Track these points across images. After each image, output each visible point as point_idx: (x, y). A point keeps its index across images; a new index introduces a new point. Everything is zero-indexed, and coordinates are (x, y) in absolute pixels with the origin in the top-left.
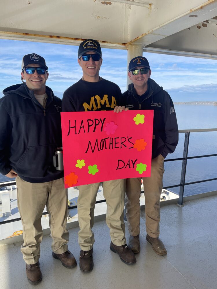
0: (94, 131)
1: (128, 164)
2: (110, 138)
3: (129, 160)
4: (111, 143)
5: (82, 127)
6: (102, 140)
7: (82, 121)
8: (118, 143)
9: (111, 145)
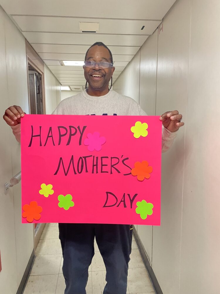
0: (68, 144)
1: (123, 200)
2: (94, 156)
3: (124, 194)
4: (95, 164)
7: (51, 128)
8: (107, 165)
9: (95, 167)
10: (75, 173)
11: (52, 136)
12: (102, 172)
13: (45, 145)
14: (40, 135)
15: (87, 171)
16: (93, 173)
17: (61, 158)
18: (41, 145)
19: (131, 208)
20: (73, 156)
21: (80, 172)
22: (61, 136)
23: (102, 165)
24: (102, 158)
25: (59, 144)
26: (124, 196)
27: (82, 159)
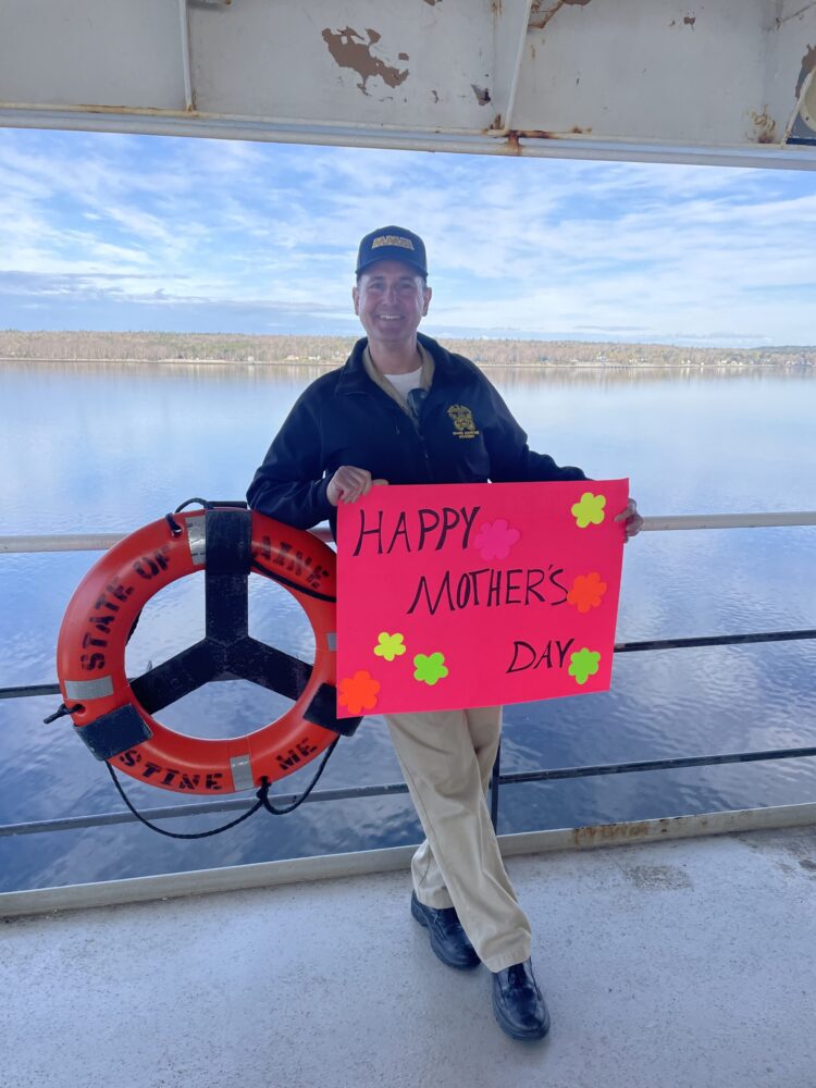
0: (440, 546)
1: (546, 655)
2: (493, 571)
3: (549, 643)
4: (494, 586)
5: (402, 532)
6: (465, 575)
7: (403, 514)
8: (518, 587)
9: (494, 593)
10: (452, 609)
11: (405, 532)
12: (508, 602)
13: (389, 552)
14: (378, 531)
15: (476, 603)
16: (489, 604)
17: (423, 579)
18: (380, 551)
19: (561, 666)
20: (448, 573)
21: (462, 604)
22: (424, 530)
23: (509, 588)
24: (509, 572)
25: (420, 548)
26: (549, 646)
27: (468, 579)
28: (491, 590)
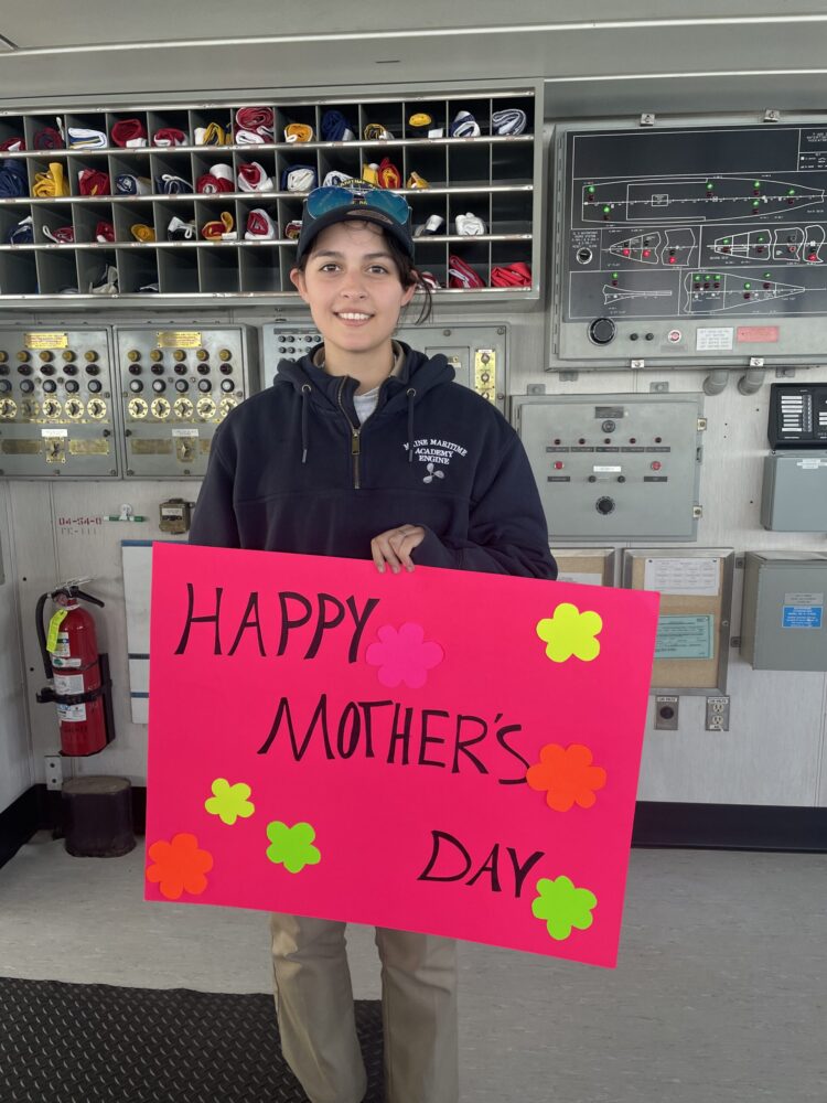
0: (311, 653)
1: (490, 865)
2: (398, 706)
3: (497, 847)
4: (400, 730)
5: (251, 625)
6: (352, 705)
7: (254, 597)
8: (441, 741)
9: (400, 743)
10: (330, 756)
11: (257, 624)
12: (422, 761)
13: (231, 653)
15: (370, 753)
16: (391, 759)
17: (284, 701)
18: (218, 651)
19: (518, 895)
20: (324, 697)
21: (346, 752)
22: (287, 625)
23: (425, 739)
24: (426, 713)
25: (281, 652)
26: (495, 853)
27: (356, 711)
28: (395, 737)
